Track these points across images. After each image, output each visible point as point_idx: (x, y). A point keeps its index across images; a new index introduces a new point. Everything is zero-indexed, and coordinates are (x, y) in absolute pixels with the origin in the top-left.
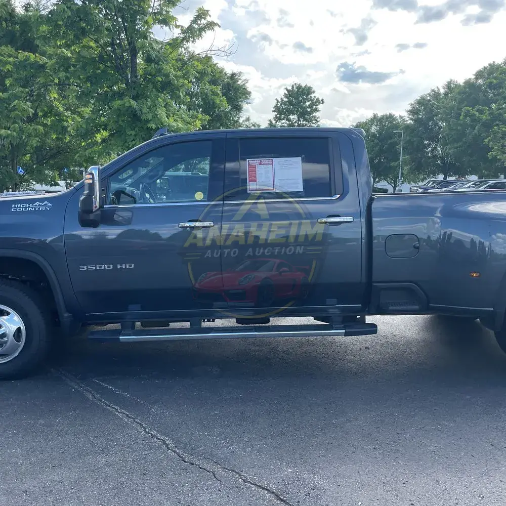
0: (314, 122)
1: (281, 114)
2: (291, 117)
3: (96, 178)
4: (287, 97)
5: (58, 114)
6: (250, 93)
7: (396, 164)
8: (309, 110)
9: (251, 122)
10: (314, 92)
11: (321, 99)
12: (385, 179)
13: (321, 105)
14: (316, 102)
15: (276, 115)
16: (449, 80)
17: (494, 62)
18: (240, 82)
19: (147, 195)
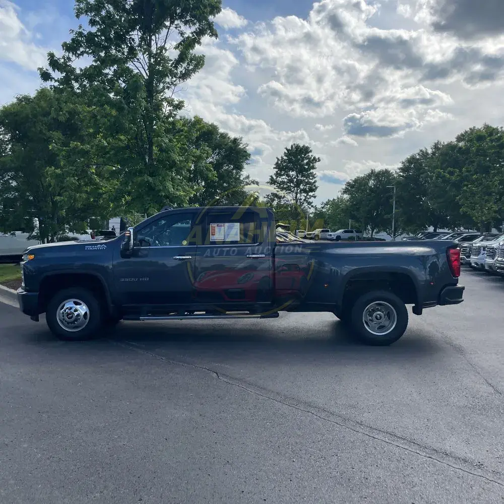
0: (311, 178)
1: (281, 171)
2: (291, 173)
3: (132, 233)
4: (286, 156)
5: (96, 184)
6: (250, 155)
7: (389, 216)
8: (307, 167)
9: (250, 179)
10: (311, 151)
11: (317, 157)
12: (385, 230)
13: (317, 163)
14: (313, 160)
15: (277, 172)
16: (436, 142)
17: (474, 127)
18: (241, 146)
19: (157, 242)
